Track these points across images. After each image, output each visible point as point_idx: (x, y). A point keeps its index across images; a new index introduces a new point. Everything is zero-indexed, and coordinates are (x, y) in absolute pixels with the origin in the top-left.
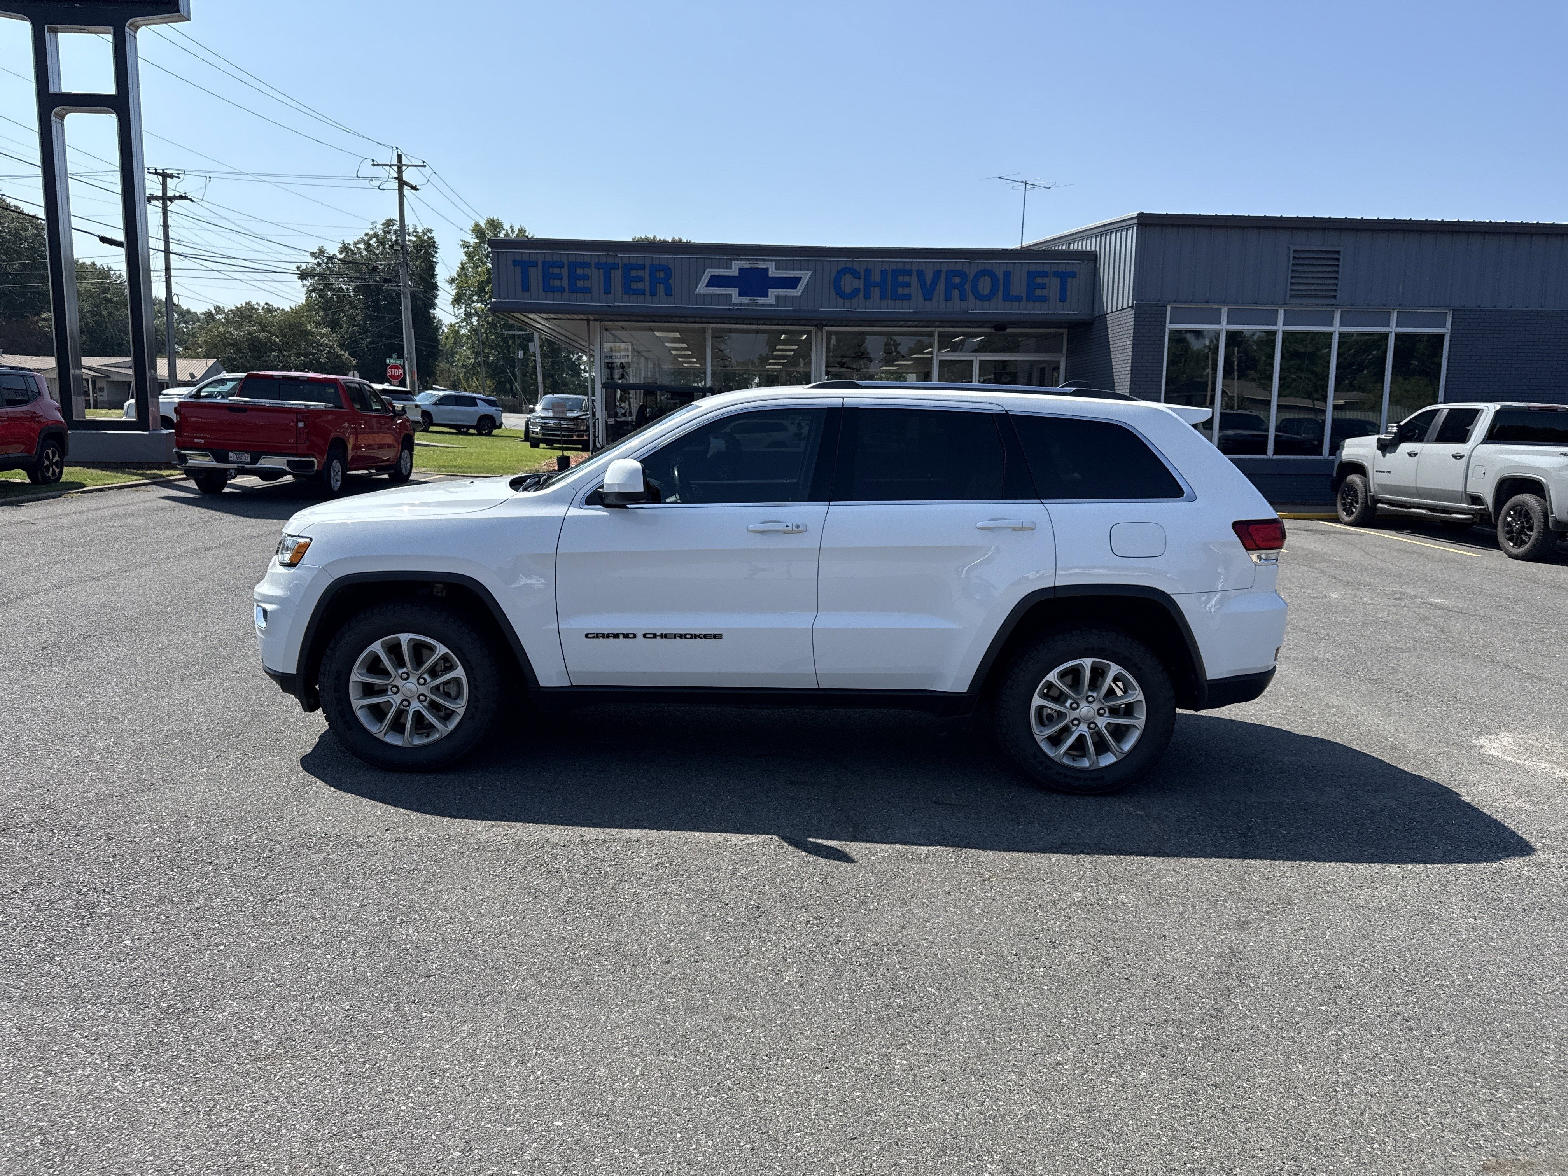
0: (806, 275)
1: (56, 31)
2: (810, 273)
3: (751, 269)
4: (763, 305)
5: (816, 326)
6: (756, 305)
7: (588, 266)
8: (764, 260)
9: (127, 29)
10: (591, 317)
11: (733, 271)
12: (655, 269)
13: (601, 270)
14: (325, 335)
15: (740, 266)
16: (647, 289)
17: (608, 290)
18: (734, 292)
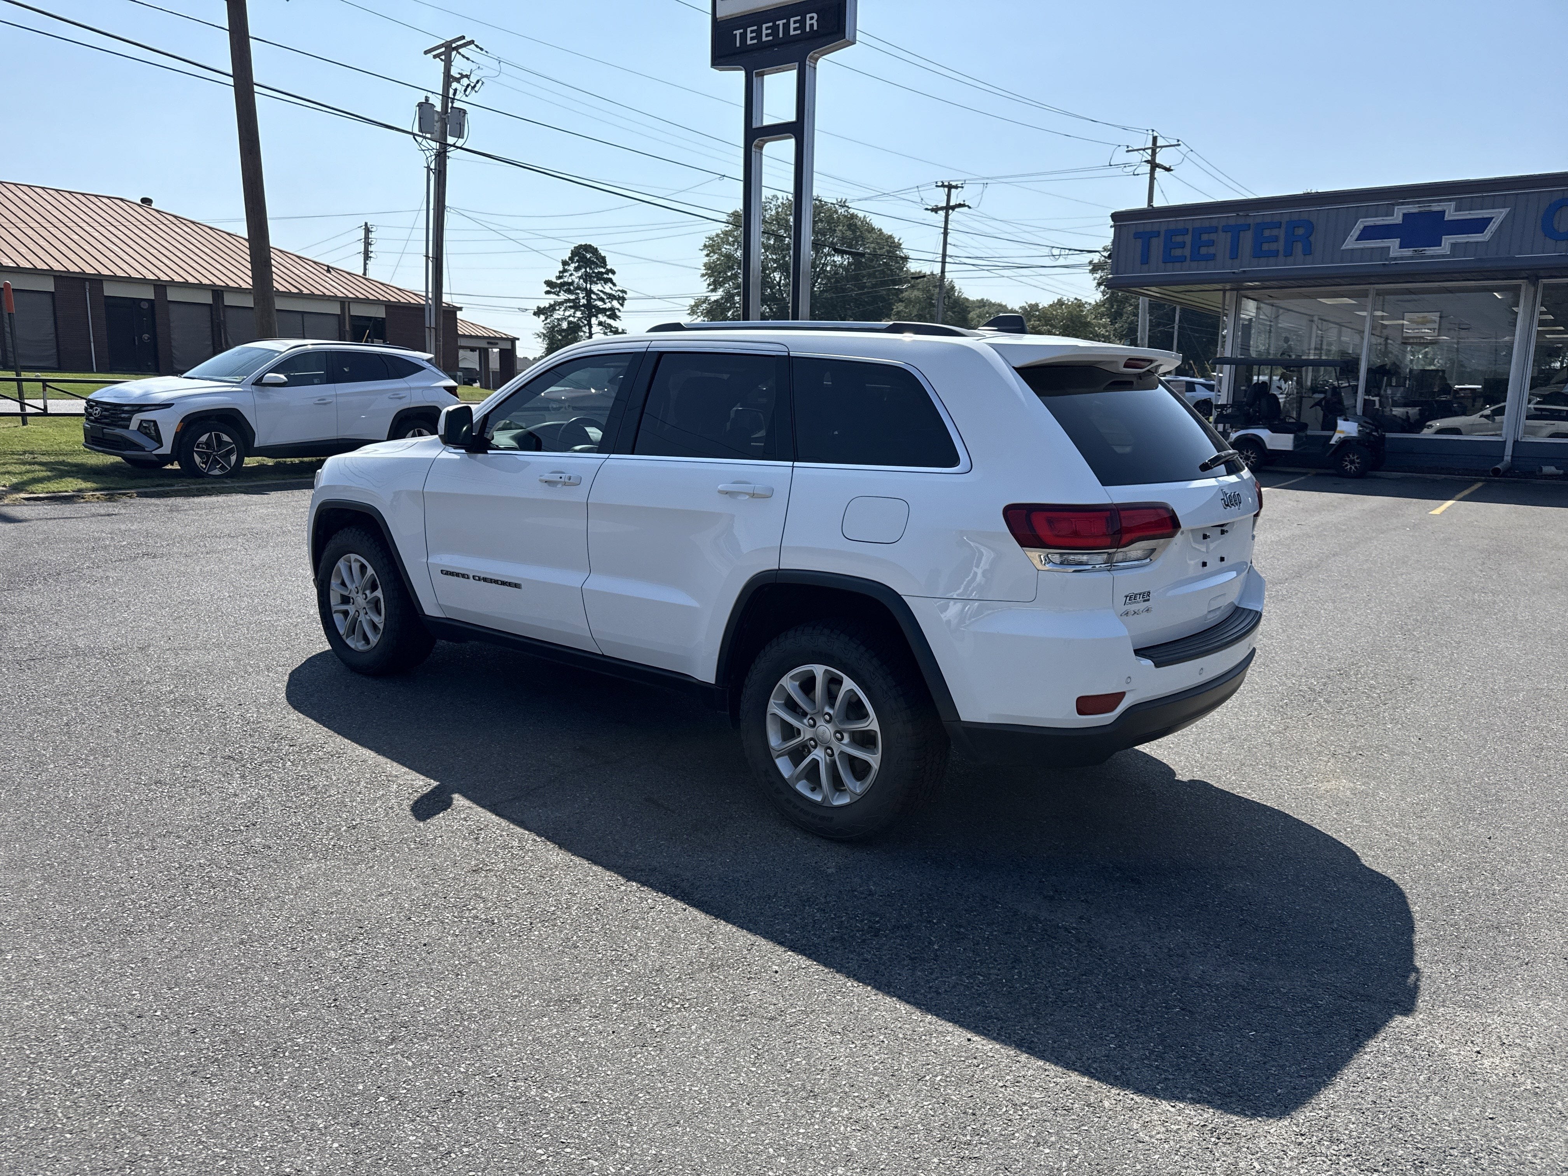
0: (1499, 215)
1: (762, 75)
2: (1505, 211)
3: (1420, 213)
4: (1432, 257)
5: (1526, 278)
6: (1422, 258)
7: (1215, 230)
8: (1440, 201)
9: (807, 62)
10: (1228, 286)
11: (1397, 217)
12: (1293, 225)
13: (1230, 234)
14: (1105, 326)
15: (1405, 211)
16: (1281, 249)
17: (1234, 254)
18: (1393, 244)
